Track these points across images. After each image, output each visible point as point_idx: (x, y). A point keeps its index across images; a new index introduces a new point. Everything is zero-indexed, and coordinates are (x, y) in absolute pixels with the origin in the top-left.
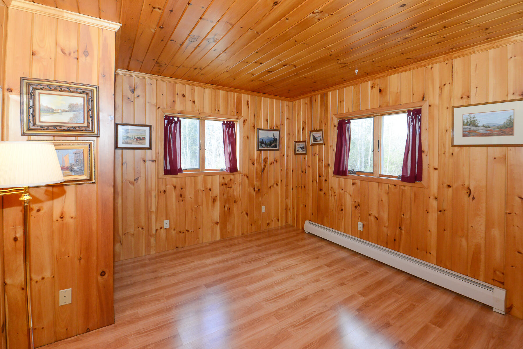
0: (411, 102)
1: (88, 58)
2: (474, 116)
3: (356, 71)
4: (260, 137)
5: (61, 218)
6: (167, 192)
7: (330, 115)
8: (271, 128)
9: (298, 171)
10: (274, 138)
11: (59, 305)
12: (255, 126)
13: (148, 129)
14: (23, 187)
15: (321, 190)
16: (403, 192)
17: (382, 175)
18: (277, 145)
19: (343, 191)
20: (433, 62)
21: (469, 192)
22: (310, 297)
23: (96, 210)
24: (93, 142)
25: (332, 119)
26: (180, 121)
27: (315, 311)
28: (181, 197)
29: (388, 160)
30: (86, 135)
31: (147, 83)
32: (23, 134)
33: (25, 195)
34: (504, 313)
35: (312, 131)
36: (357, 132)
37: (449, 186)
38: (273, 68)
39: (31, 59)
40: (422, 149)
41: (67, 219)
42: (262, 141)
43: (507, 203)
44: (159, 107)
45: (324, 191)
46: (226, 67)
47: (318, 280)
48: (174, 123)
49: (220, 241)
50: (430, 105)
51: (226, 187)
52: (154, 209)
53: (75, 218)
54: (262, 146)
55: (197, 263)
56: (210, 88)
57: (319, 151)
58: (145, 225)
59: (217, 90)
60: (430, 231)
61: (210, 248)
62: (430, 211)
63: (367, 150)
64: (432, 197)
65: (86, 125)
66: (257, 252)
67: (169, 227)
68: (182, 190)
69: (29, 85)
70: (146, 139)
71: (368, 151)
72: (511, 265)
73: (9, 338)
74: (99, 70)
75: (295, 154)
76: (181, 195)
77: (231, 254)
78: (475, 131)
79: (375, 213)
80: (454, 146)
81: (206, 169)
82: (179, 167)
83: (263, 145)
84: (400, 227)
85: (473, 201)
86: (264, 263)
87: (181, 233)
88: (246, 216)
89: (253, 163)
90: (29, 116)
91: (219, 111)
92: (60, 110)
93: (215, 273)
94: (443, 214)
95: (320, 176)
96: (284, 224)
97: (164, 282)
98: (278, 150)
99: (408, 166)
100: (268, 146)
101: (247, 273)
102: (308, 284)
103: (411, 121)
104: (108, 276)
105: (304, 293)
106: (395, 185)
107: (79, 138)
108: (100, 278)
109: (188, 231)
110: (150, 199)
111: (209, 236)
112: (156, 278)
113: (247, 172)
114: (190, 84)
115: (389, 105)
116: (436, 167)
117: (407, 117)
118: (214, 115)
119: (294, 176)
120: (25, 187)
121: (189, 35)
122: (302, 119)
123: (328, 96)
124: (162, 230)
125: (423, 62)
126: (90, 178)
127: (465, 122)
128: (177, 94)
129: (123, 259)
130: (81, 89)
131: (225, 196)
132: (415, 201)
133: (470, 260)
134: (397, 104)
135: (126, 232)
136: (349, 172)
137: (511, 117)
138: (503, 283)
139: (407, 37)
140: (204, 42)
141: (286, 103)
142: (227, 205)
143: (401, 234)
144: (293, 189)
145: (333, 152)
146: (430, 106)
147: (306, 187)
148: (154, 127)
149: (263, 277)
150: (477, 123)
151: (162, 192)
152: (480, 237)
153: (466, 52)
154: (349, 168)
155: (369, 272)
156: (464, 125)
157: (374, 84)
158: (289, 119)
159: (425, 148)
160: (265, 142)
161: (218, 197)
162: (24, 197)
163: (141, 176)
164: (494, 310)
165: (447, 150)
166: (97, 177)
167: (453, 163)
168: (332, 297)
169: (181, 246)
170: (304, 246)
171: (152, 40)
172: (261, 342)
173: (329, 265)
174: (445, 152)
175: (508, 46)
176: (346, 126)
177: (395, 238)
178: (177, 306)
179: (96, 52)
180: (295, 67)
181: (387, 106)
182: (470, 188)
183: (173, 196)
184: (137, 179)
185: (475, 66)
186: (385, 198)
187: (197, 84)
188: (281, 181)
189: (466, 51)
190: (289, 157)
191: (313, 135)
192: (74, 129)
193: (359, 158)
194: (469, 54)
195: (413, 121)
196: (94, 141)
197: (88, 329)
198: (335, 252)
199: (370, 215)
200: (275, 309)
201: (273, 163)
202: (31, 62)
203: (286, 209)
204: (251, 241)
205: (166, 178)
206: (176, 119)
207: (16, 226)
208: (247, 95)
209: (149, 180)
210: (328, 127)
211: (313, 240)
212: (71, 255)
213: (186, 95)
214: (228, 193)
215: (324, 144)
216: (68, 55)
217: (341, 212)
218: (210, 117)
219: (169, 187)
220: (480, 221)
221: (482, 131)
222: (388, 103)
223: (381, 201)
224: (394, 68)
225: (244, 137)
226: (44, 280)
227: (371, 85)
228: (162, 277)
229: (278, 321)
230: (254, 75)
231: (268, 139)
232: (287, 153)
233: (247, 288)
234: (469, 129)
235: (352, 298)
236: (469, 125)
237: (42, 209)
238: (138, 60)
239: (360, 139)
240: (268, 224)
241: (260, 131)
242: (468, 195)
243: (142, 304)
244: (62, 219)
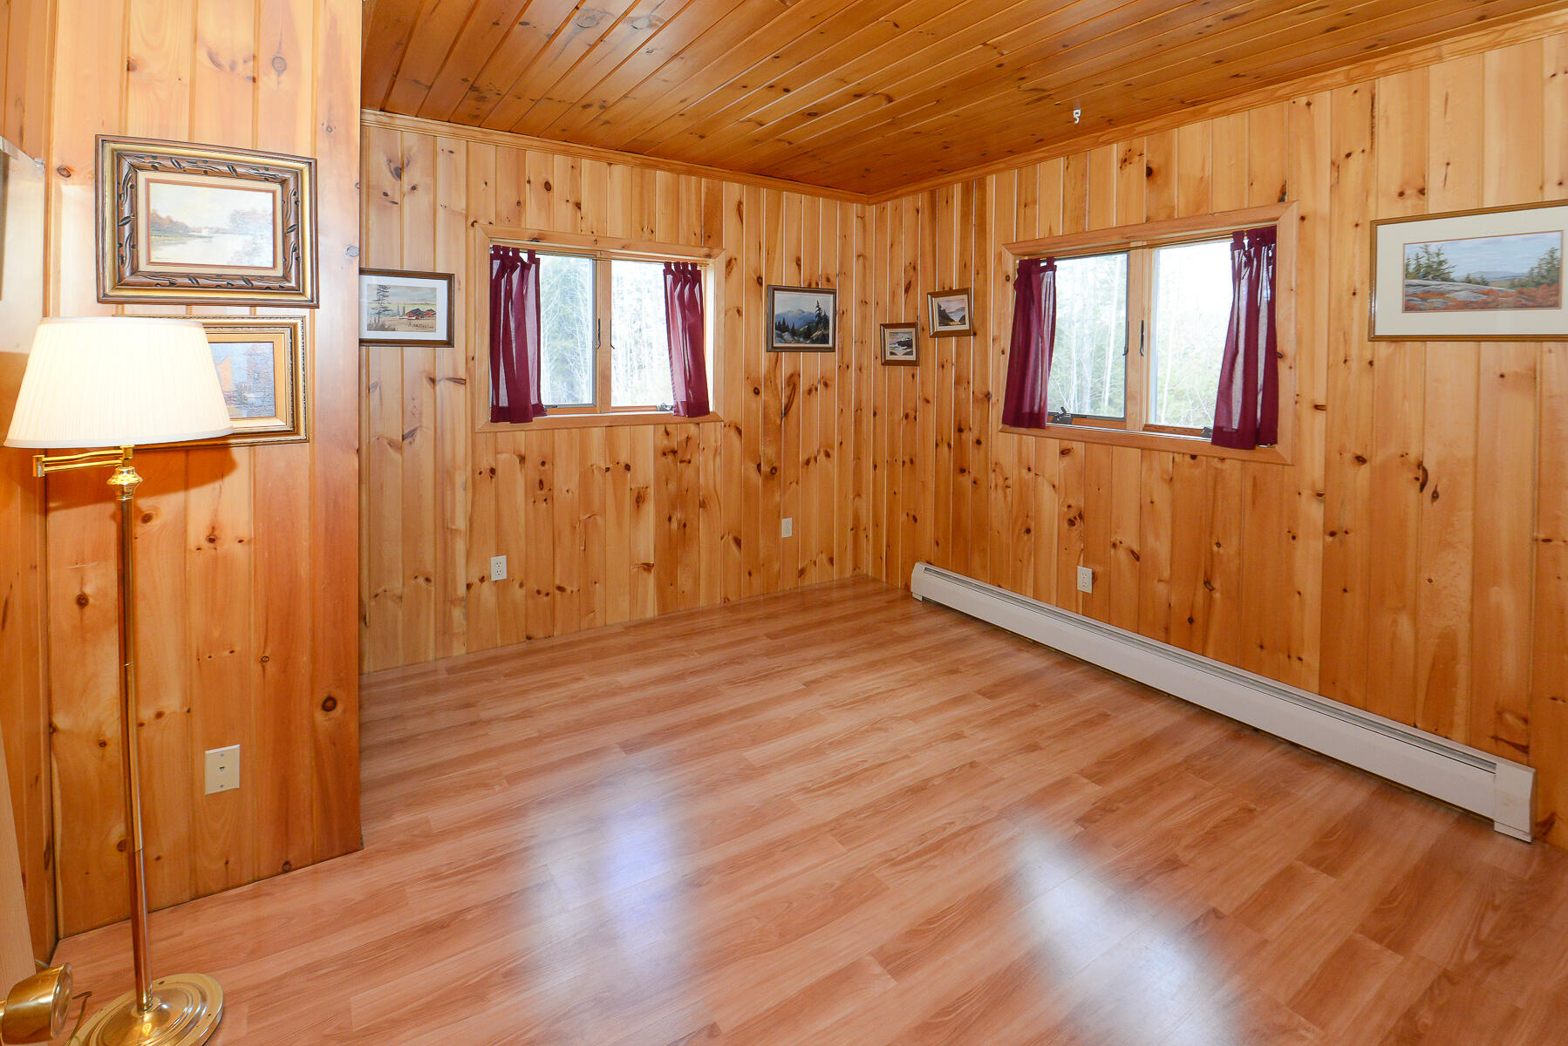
0: (1246, 206)
1: (284, 77)
2: (1439, 250)
3: (1075, 112)
4: (776, 313)
5: (212, 540)
6: (499, 472)
7: (992, 246)
8: (810, 285)
9: (891, 413)
10: (820, 314)
11: (204, 792)
12: (762, 279)
13: (442, 285)
14: (118, 448)
15: (963, 471)
16: (1218, 476)
17: (1152, 426)
18: (828, 335)
19: (1032, 474)
20: (1311, 86)
21: (1421, 479)
22: (936, 783)
23: (310, 519)
24: (299, 322)
25: (999, 256)
26: (537, 262)
27: (952, 823)
28: (541, 489)
29: (1166, 385)
30: (280, 300)
31: (439, 150)
32: (103, 299)
33: (125, 470)
34: (1528, 839)
35: (935, 295)
36: (1067, 300)
37: (1361, 460)
38: (823, 104)
39: (125, 83)
40: (1279, 349)
41: (228, 545)
42: (782, 323)
43: (1537, 511)
44: (476, 222)
45: (973, 474)
46: (681, 102)
47: (958, 736)
48: (519, 269)
49: (659, 620)
50: (1304, 215)
51: (675, 460)
52: (461, 523)
53: (249, 542)
54: (782, 337)
55: (592, 682)
56: (624, 163)
57: (958, 355)
58: (435, 568)
59: (648, 171)
60: (1299, 593)
61: (628, 639)
62: (1300, 534)
63: (1100, 353)
64: (1306, 493)
65: (279, 272)
66: (768, 654)
67: (505, 577)
68: (544, 468)
69: (119, 156)
70: (437, 315)
71: (1103, 357)
72: (1549, 696)
73: (62, 883)
74: (316, 113)
75: (883, 364)
76: (541, 482)
77: (692, 657)
78: (1442, 294)
79: (1129, 539)
80: (1375, 339)
81: (613, 405)
82: (534, 401)
83: (786, 335)
84: (1207, 583)
85: (1434, 503)
86: (791, 684)
87: (541, 596)
88: (734, 547)
89: (756, 388)
90: (121, 245)
91: (652, 232)
92: (206, 228)
93: (648, 712)
94: (1342, 543)
95: (960, 430)
96: (848, 573)
97: (498, 735)
98: (832, 350)
99: (1233, 400)
100: (801, 339)
101: (743, 712)
102: (928, 745)
103: (1243, 265)
104: (344, 711)
105: (917, 772)
106: (1194, 457)
107: (260, 311)
108: (320, 716)
109: (561, 589)
110: (449, 492)
111: (625, 604)
112: (472, 724)
113: (737, 416)
114: (566, 153)
115: (1176, 214)
116: (1321, 402)
117: (1230, 253)
118: (638, 244)
119: (879, 430)
120: (126, 449)
121: (577, 8)
122: (903, 257)
123: (985, 187)
124: (485, 584)
125: (1281, 88)
126: (294, 427)
127: (1412, 268)
128: (529, 182)
129: (372, 670)
130: (267, 169)
131: (672, 487)
132: (1254, 503)
133: (1423, 683)
134: (1203, 211)
135: (380, 591)
136: (1051, 418)
137: (1553, 251)
138: (1524, 749)
139: (1237, 12)
140: (620, 27)
141: (855, 208)
142: (678, 515)
143: (1210, 601)
144: (875, 467)
145: (1002, 357)
146: (1303, 218)
147: (917, 461)
148: (460, 277)
149: (794, 725)
150: (1447, 271)
151: (486, 475)
152: (1455, 610)
153: (1413, 59)
154: (1053, 407)
155: (1114, 714)
156: (1407, 275)
157: (1130, 150)
158: (865, 257)
159: (1285, 343)
160: (790, 327)
161: (651, 491)
162: (121, 477)
163: (424, 424)
164: (1497, 827)
165: (1354, 352)
166: (311, 423)
167: (1373, 391)
168: (1001, 783)
169: (541, 635)
170: (909, 638)
171: (465, 22)
172: (795, 905)
173: (989, 693)
174: (1348, 358)
175: (1545, 40)
176: (1043, 278)
177: (1191, 613)
178: (540, 803)
179: (308, 59)
180: (890, 100)
181: (1170, 217)
182: (1425, 465)
183: (517, 484)
184: (412, 433)
185: (1444, 98)
186: (1161, 494)
187: (585, 152)
188: (841, 443)
189: (1415, 55)
190: (864, 371)
191: (939, 307)
192: (248, 284)
193: (1075, 378)
194: (1427, 63)
195: (1249, 263)
196: (303, 318)
197: (287, 863)
198: (1006, 656)
199: (1114, 545)
200: (833, 815)
201: (816, 389)
202: (124, 90)
203: (855, 528)
204: (748, 621)
205: (496, 432)
206: (524, 257)
207: (83, 561)
208: (736, 185)
209: (448, 437)
210: (986, 281)
211: (939, 620)
212: (237, 649)
213: (555, 184)
214: (680, 478)
215: (975, 334)
216: (228, 69)
217: (1026, 537)
218: (627, 249)
219: (506, 460)
220: (1454, 563)
221: (1462, 296)
222: (1174, 207)
223: (1150, 504)
224: (1193, 104)
225: (730, 309)
226: (163, 718)
227: (1122, 156)
228: (489, 722)
229: (842, 849)
230: (763, 125)
231: (800, 316)
232: (859, 357)
233: (744, 754)
234: (1423, 288)
235: (1060, 787)
236: (1424, 277)
237: (157, 515)
238: (417, 82)
239: (1078, 321)
240: (802, 572)
241: (778, 294)
242: (1418, 484)
243: (435, 796)
244: (212, 545)
